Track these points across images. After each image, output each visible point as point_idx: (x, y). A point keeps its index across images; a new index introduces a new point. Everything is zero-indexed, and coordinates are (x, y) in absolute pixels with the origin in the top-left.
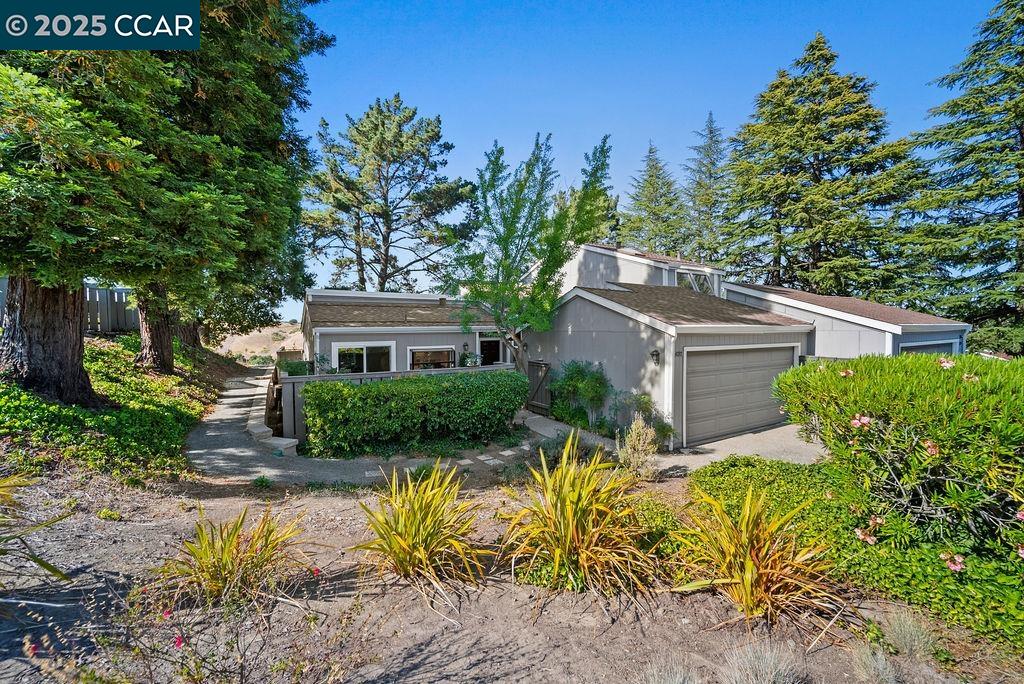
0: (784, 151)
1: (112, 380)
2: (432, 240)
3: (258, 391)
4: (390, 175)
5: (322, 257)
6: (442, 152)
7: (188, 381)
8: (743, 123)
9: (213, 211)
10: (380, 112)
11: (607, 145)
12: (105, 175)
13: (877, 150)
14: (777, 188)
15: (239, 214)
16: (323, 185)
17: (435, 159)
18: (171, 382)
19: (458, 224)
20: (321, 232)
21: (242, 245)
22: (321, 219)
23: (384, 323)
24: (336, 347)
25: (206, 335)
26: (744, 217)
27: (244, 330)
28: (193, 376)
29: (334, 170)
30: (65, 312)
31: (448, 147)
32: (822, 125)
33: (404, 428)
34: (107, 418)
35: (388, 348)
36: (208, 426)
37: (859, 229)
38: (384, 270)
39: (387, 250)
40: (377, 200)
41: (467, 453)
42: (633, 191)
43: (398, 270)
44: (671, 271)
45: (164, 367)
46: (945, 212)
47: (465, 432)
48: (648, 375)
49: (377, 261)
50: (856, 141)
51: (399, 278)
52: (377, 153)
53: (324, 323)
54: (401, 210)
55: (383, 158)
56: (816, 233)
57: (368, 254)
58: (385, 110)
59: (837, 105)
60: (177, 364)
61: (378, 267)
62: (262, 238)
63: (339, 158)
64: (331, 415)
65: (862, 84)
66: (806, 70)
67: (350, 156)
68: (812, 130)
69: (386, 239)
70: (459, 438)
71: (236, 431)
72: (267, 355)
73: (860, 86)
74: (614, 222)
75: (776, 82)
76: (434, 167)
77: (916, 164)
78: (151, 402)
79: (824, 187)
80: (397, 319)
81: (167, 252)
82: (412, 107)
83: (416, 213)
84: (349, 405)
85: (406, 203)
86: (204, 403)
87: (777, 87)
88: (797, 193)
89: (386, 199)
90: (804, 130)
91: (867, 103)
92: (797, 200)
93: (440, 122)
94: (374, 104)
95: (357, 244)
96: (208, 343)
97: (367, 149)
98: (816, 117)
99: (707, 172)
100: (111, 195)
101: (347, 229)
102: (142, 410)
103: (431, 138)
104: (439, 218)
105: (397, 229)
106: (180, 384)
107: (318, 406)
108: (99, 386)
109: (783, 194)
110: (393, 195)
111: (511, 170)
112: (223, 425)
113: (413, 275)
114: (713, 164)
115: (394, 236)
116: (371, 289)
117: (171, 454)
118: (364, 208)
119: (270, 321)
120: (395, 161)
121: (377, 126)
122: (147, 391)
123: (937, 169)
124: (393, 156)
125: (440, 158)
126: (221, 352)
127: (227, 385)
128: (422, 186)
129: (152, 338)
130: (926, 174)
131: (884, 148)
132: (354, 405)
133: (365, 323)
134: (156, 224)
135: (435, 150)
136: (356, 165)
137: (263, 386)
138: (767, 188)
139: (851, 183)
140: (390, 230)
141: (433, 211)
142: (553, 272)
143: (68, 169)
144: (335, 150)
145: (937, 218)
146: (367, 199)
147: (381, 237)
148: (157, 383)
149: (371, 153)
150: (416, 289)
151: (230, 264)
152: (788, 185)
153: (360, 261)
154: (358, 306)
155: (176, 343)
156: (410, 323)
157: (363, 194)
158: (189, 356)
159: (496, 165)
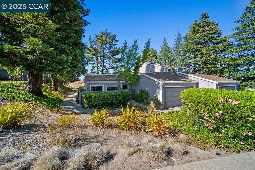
0: (196, 40)
1: (46, 92)
2: (113, 62)
3: (75, 95)
4: (104, 47)
5: (89, 66)
6: (116, 42)
7: (60, 93)
8: (187, 33)
9: (66, 60)
10: (102, 33)
11: (150, 41)
12: (47, 54)
13: (219, 39)
14: (194, 48)
15: (71, 60)
16: (90, 50)
17: (114, 43)
18: (57, 93)
19: (119, 58)
20: (89, 60)
21: (72, 65)
22: (89, 57)
23: (102, 81)
24: (91, 86)
25: (65, 83)
26: (187, 55)
27: (73, 82)
28: (62, 92)
29: (92, 47)
30: (38, 79)
31: (117, 41)
32: (205, 33)
33: (104, 103)
34: (46, 99)
35: (102, 86)
36: (64, 102)
37: (214, 58)
38: (103, 68)
39: (103, 64)
40: (101, 53)
41: (117, 109)
42: (160, 49)
43: (106, 68)
44: (166, 69)
45: (56, 90)
46: (237, 54)
47: (117, 104)
48: (157, 92)
49: (101, 66)
50: (214, 37)
51: (106, 70)
52: (101, 43)
53: (89, 81)
54: (107, 55)
55: (103, 44)
56: (204, 59)
57: (99, 65)
58: (103, 33)
59: (209, 28)
60: (59, 89)
61: (101, 68)
62: (75, 64)
63: (93, 44)
64: (88, 100)
65: (216, 23)
66: (202, 20)
67: (96, 44)
68: (203, 35)
69: (103, 62)
70: (115, 106)
71: (70, 103)
72: (78, 87)
73: (215, 24)
74: (156, 57)
75: (194, 23)
76: (114, 45)
77: (229, 42)
78: (53, 97)
79: (206, 48)
80: (104, 80)
81: (58, 68)
82: (109, 32)
83: (110, 55)
84: (92, 98)
85: (108, 53)
86: (64, 97)
87: (195, 24)
88: (199, 50)
89: (103, 53)
90: (201, 35)
91: (217, 28)
92: (199, 51)
93: (115, 35)
94: (101, 32)
95: (97, 63)
96: (65, 85)
97: (99, 42)
98: (204, 31)
99: (178, 45)
100: (48, 58)
101: (95, 59)
102: (52, 98)
103: (113, 39)
104: (115, 57)
105: (106, 59)
106: (59, 93)
107: (86, 98)
108: (44, 93)
109: (196, 50)
110: (105, 52)
111: (129, 47)
112: (67, 101)
113: (109, 70)
114: (180, 43)
115: (105, 61)
116: (100, 73)
117: (57, 107)
118: (98, 55)
119: (78, 80)
120: (105, 44)
121: (101, 37)
122: (53, 94)
123: (235, 43)
124: (105, 43)
125: (115, 43)
126: (68, 86)
127: (68, 94)
128: (111, 50)
129: (54, 84)
130: (232, 44)
131: (221, 38)
132: (93, 98)
133: (98, 81)
134: (56, 62)
135: (114, 42)
136: (97, 45)
137: (76, 94)
138: (192, 49)
139: (213, 47)
140: (104, 60)
141: (114, 55)
142: (137, 70)
143: (41, 54)
144: (93, 42)
145: (235, 55)
146: (99, 53)
147: (102, 61)
148: (55, 93)
149: (100, 43)
150: (110, 73)
151: (69, 69)
152: (197, 48)
153: (98, 67)
154: (96, 77)
155: (58, 85)
156: (107, 81)
157: (98, 52)
158: (61, 87)
159: (126, 46)
